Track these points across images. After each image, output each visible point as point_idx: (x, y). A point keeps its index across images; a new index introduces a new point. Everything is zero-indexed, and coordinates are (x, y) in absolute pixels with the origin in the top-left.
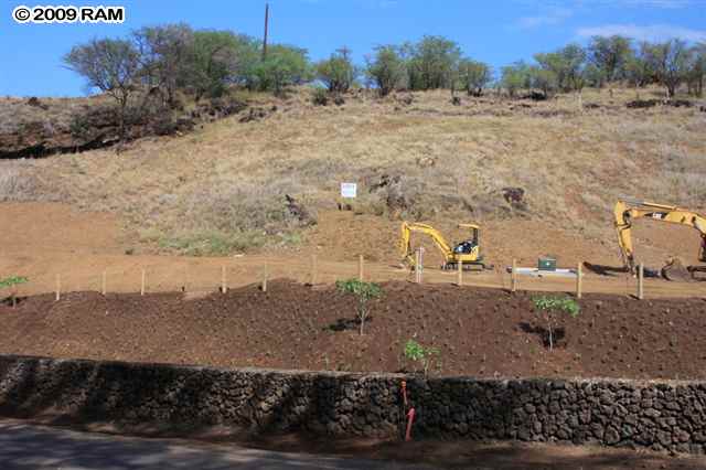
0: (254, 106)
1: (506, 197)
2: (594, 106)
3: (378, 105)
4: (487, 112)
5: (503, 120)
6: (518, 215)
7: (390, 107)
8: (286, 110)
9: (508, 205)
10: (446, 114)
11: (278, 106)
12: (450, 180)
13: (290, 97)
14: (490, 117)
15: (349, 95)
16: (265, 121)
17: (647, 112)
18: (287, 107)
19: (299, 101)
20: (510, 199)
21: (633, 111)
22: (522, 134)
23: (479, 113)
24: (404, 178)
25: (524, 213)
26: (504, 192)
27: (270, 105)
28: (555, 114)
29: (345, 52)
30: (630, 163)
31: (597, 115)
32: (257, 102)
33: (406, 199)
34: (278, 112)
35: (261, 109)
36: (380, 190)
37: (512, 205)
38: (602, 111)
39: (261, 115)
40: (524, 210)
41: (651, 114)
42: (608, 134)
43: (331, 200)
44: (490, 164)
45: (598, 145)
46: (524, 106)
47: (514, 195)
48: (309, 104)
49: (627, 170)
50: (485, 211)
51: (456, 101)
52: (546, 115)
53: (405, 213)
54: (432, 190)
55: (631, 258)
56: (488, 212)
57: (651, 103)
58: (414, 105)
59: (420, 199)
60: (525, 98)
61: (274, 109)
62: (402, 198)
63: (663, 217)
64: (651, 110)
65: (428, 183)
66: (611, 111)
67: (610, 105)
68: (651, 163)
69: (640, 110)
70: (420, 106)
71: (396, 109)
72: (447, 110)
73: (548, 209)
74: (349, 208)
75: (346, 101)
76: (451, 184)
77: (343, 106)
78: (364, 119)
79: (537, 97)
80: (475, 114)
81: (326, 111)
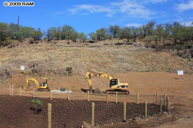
0: (12, 44)
1: (67, 70)
2: (106, 44)
3: (47, 44)
4: (76, 46)
5: (80, 48)
6: (69, 75)
7: (50, 44)
8: (21, 45)
9: (67, 72)
10: (65, 46)
11: (19, 44)
12: (53, 65)
13: (23, 41)
14: (76, 48)
15: (40, 41)
16: (15, 48)
17: (120, 46)
18: (21, 44)
19: (25, 43)
20: (68, 70)
21: (116, 46)
22: (82, 52)
23: (74, 46)
24: (40, 64)
25: (71, 74)
26: (66, 69)
27: (17, 44)
28: (95, 47)
29: (39, 29)
30: (109, 60)
31: (106, 47)
32: (13, 43)
33: (38, 70)
34: (19, 45)
35: (14, 45)
36: (32, 67)
37: (68, 72)
38: (108, 46)
39: (14, 46)
40: (71, 73)
41: (121, 47)
42: (106, 52)
43: (18, 71)
44: (68, 61)
45: (102, 56)
46: (87, 44)
47: (69, 70)
48: (28, 43)
49: (108, 62)
50: (60, 74)
51: (68, 43)
52: (92, 47)
53: (37, 74)
54: (46, 68)
55: (91, 87)
56: (61, 74)
57: (122, 44)
58: (57, 44)
59: (42, 71)
60: (88, 42)
61: (18, 45)
62: (37, 70)
63: (99, 76)
64: (121, 46)
65: (46, 66)
66: (110, 46)
67: (110, 44)
68: (115, 60)
69: (119, 46)
70: (58, 44)
71: (51, 45)
72: (65, 45)
73: (78, 73)
74: (23, 73)
75: (39, 43)
76: (53, 66)
77: (37, 44)
78: (41, 48)
79: (91, 42)
80: (73, 46)
81: (32, 45)
